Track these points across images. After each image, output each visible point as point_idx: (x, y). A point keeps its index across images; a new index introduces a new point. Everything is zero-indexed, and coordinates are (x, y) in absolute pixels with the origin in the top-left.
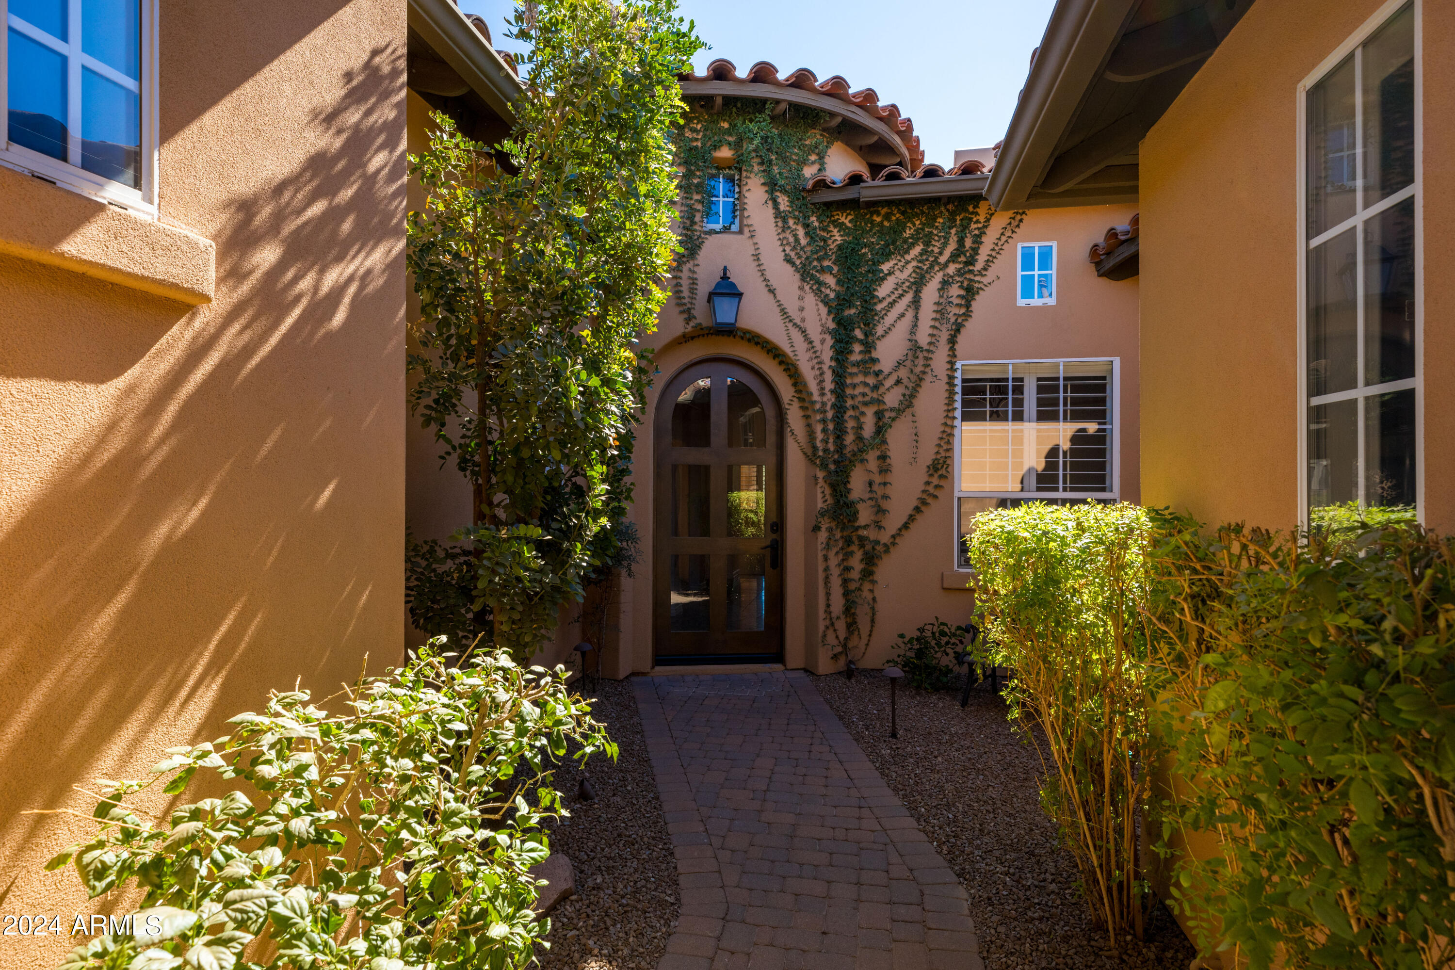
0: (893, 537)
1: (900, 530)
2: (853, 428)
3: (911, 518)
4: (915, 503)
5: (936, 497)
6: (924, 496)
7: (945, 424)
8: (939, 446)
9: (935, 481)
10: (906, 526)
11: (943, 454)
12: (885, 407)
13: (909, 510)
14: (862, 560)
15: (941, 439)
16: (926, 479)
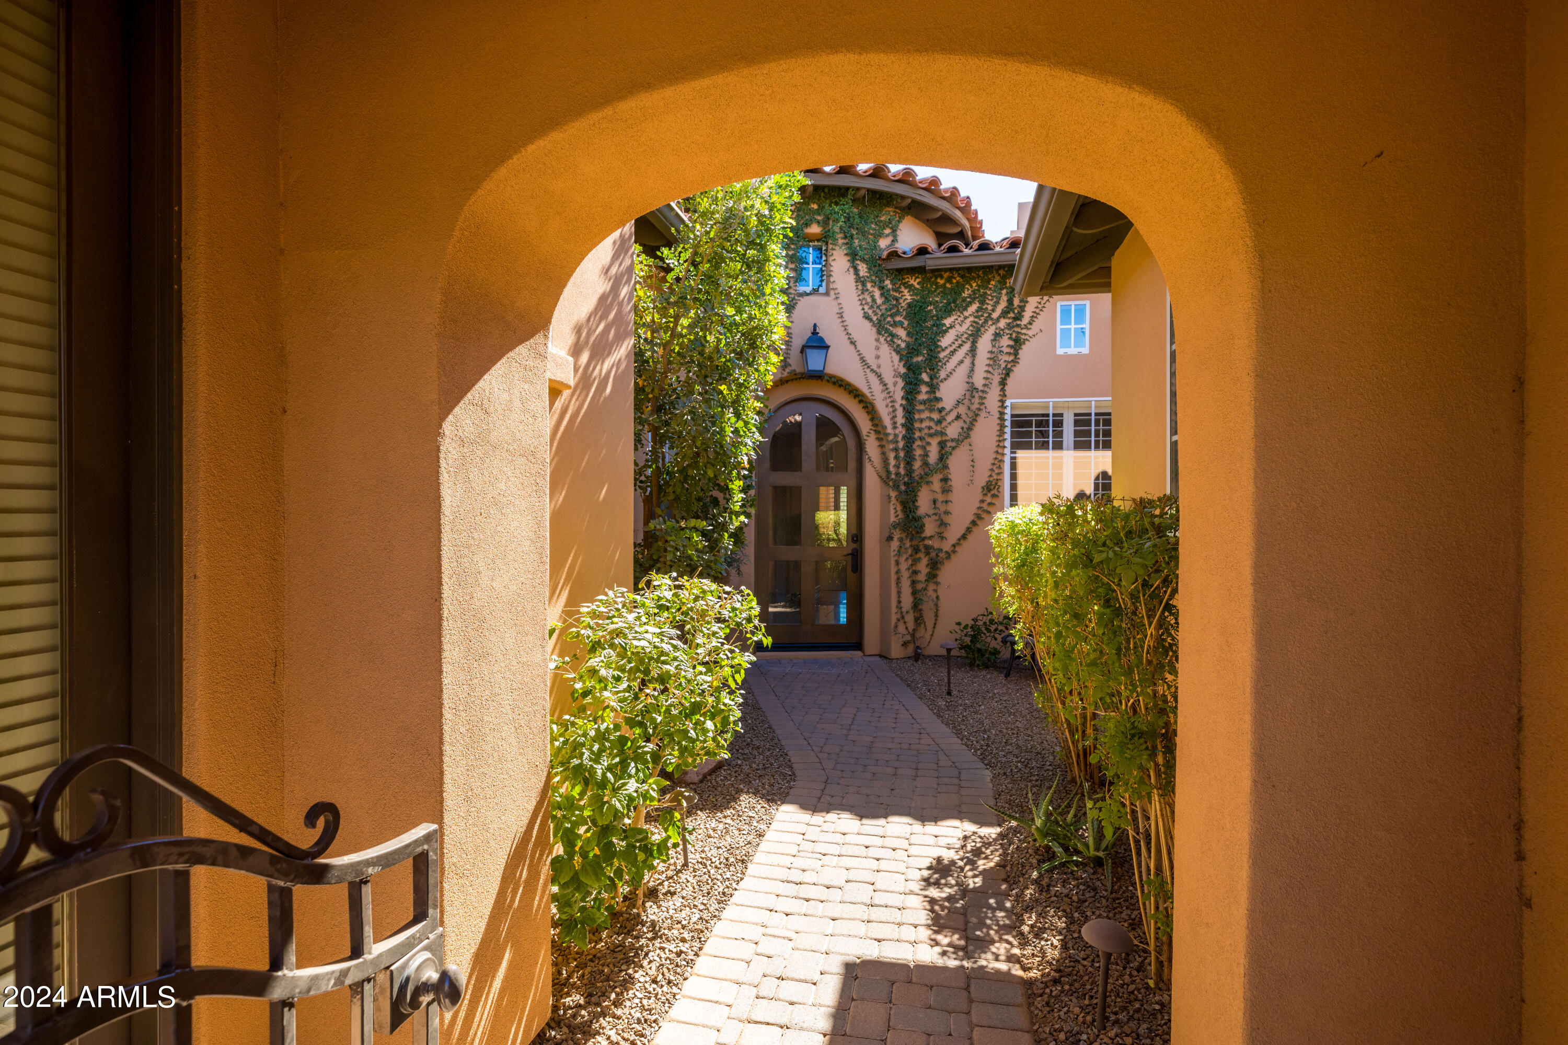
0: (954, 546)
1: (959, 540)
2: (920, 455)
3: (969, 530)
4: (972, 518)
5: (989, 512)
6: (980, 512)
7: (997, 452)
8: (992, 470)
9: (988, 499)
10: (964, 537)
11: (995, 477)
12: (947, 438)
13: (967, 523)
14: (928, 565)
15: (994, 464)
16: (981, 498)
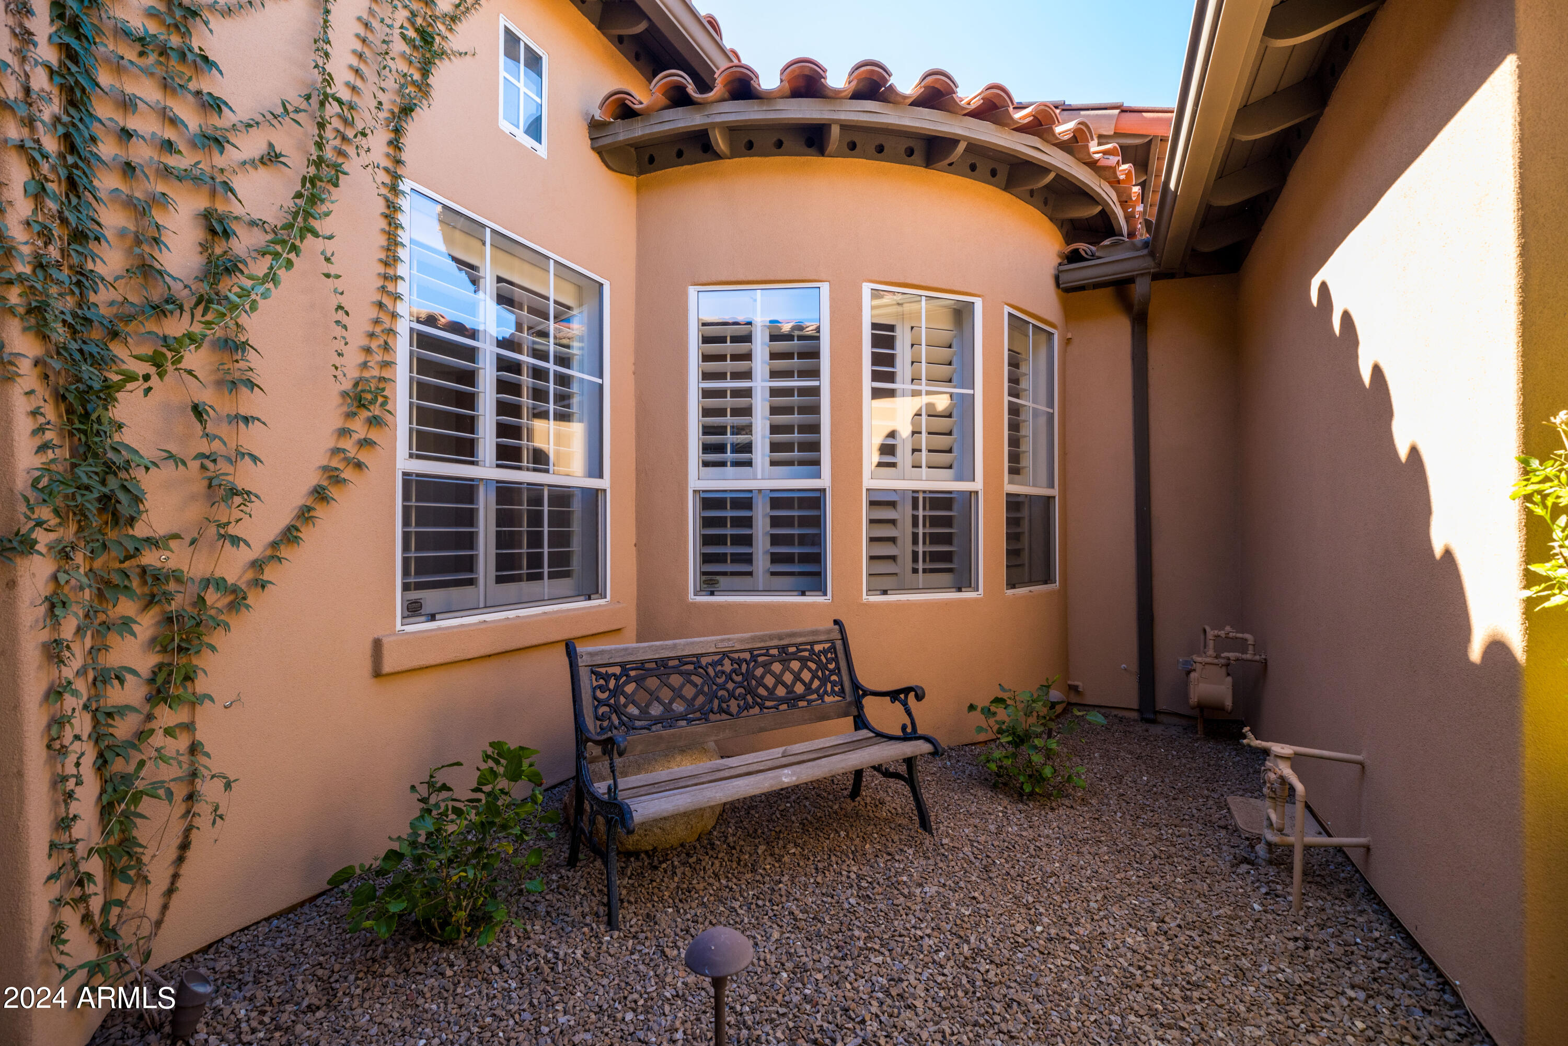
0: (258, 565)
1: (274, 545)
2: (122, 233)
3: (305, 515)
4: (314, 479)
5: (359, 465)
6: (334, 463)
7: (380, 305)
8: (368, 350)
9: (359, 428)
10: (290, 536)
11: (376, 372)
12: (237, 210)
13: (299, 496)
14: (153, 641)
15: (372, 335)
16: (339, 423)
